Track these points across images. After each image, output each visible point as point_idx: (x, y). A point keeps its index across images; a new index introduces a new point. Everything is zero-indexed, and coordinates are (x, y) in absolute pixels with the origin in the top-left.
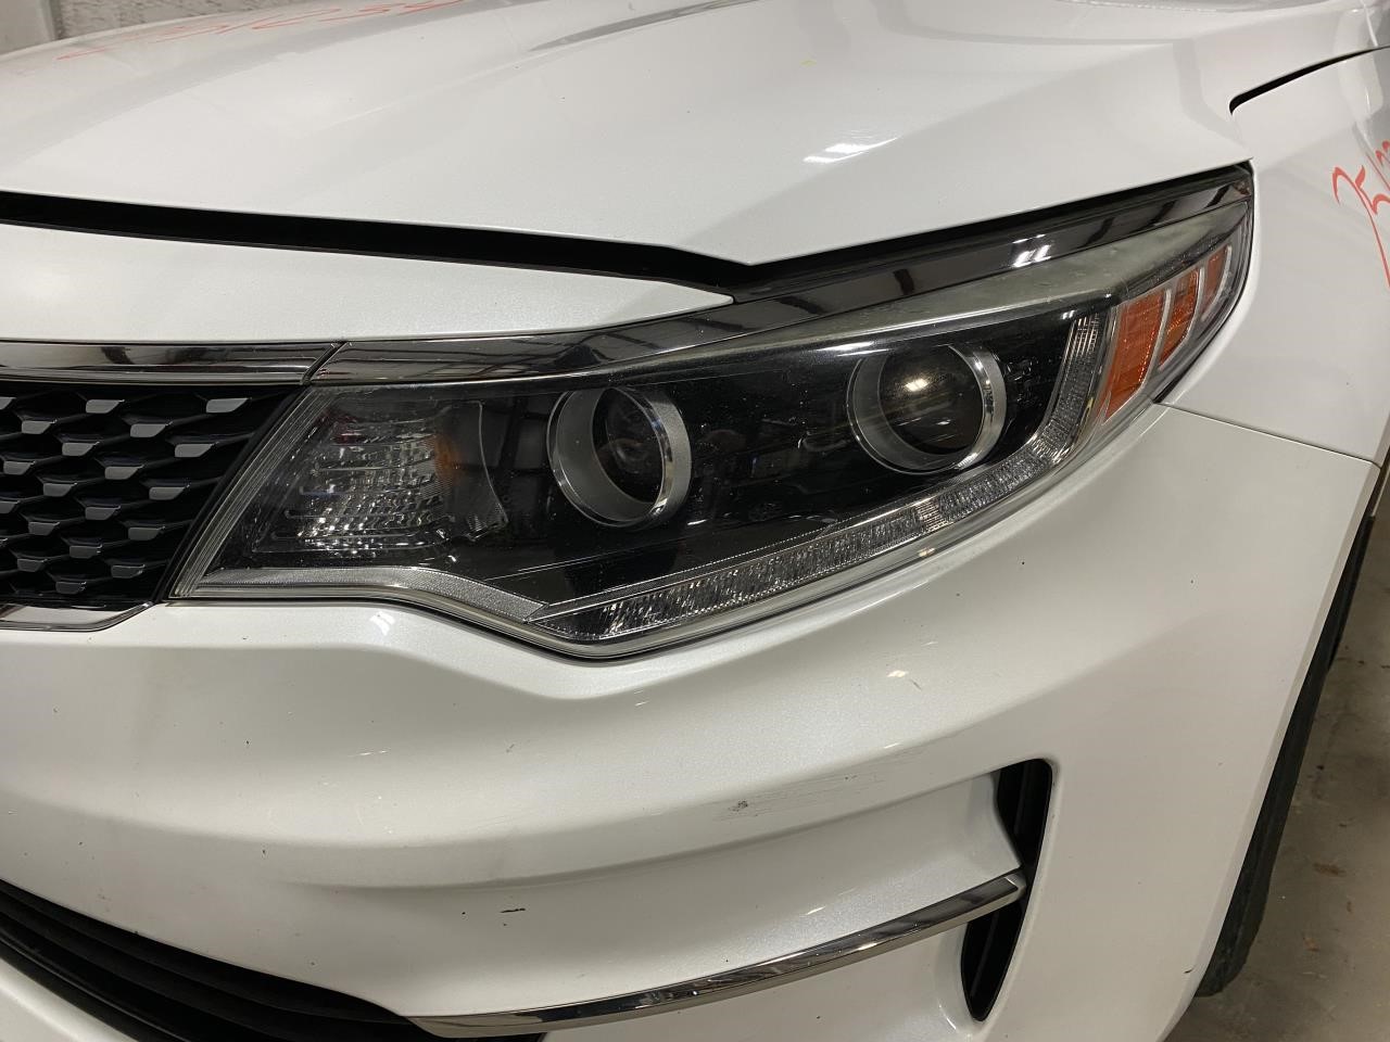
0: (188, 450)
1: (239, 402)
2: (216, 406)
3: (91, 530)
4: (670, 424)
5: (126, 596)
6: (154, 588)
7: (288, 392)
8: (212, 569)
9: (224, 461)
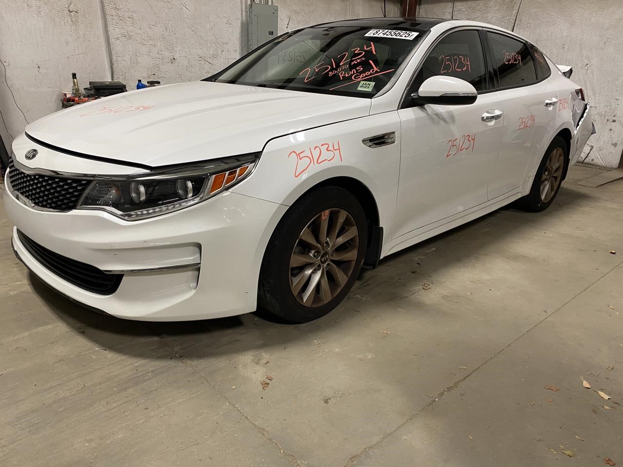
0: (79, 188)
1: (85, 182)
2: (83, 182)
3: (67, 199)
4: (142, 189)
5: (70, 208)
6: (74, 207)
7: (91, 181)
8: (81, 205)
9: (83, 190)
